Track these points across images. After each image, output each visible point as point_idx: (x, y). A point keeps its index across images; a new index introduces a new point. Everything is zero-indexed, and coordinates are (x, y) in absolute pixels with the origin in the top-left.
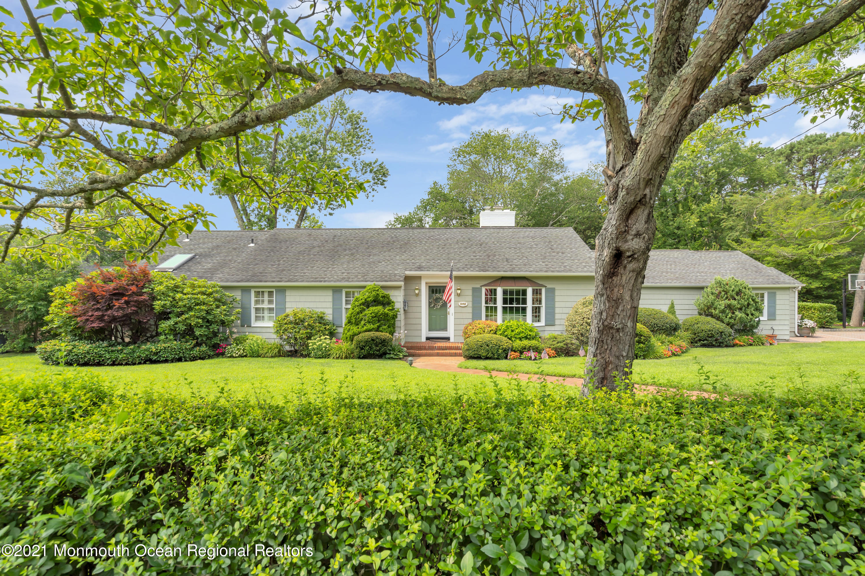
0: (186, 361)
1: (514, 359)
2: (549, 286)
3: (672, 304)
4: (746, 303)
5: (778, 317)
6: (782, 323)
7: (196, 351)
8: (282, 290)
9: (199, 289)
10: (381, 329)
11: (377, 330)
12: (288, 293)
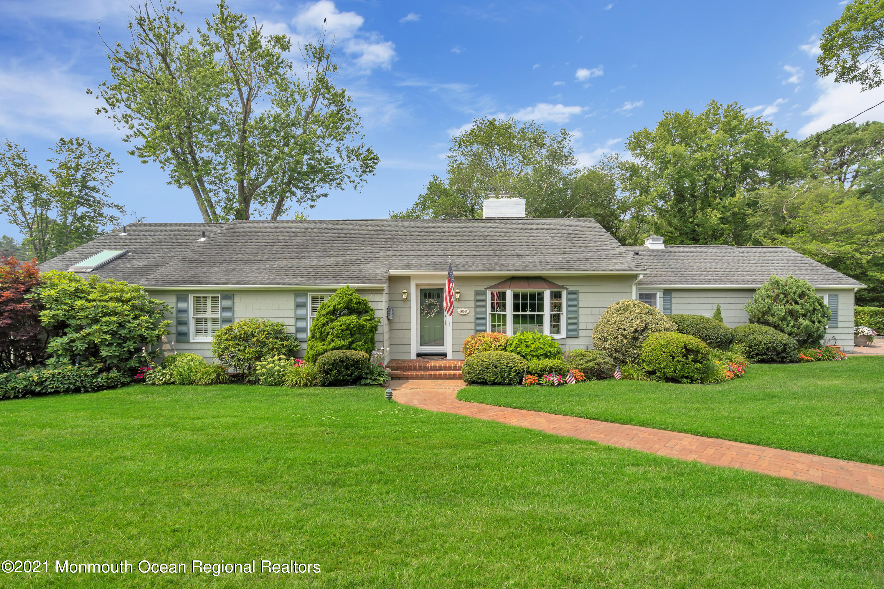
0: (87, 391)
1: (531, 384)
2: (571, 288)
3: (719, 309)
4: (811, 308)
5: (841, 325)
6: (845, 331)
7: (102, 378)
8: (229, 295)
9: (111, 295)
10: (354, 346)
11: (349, 347)
12: (237, 299)
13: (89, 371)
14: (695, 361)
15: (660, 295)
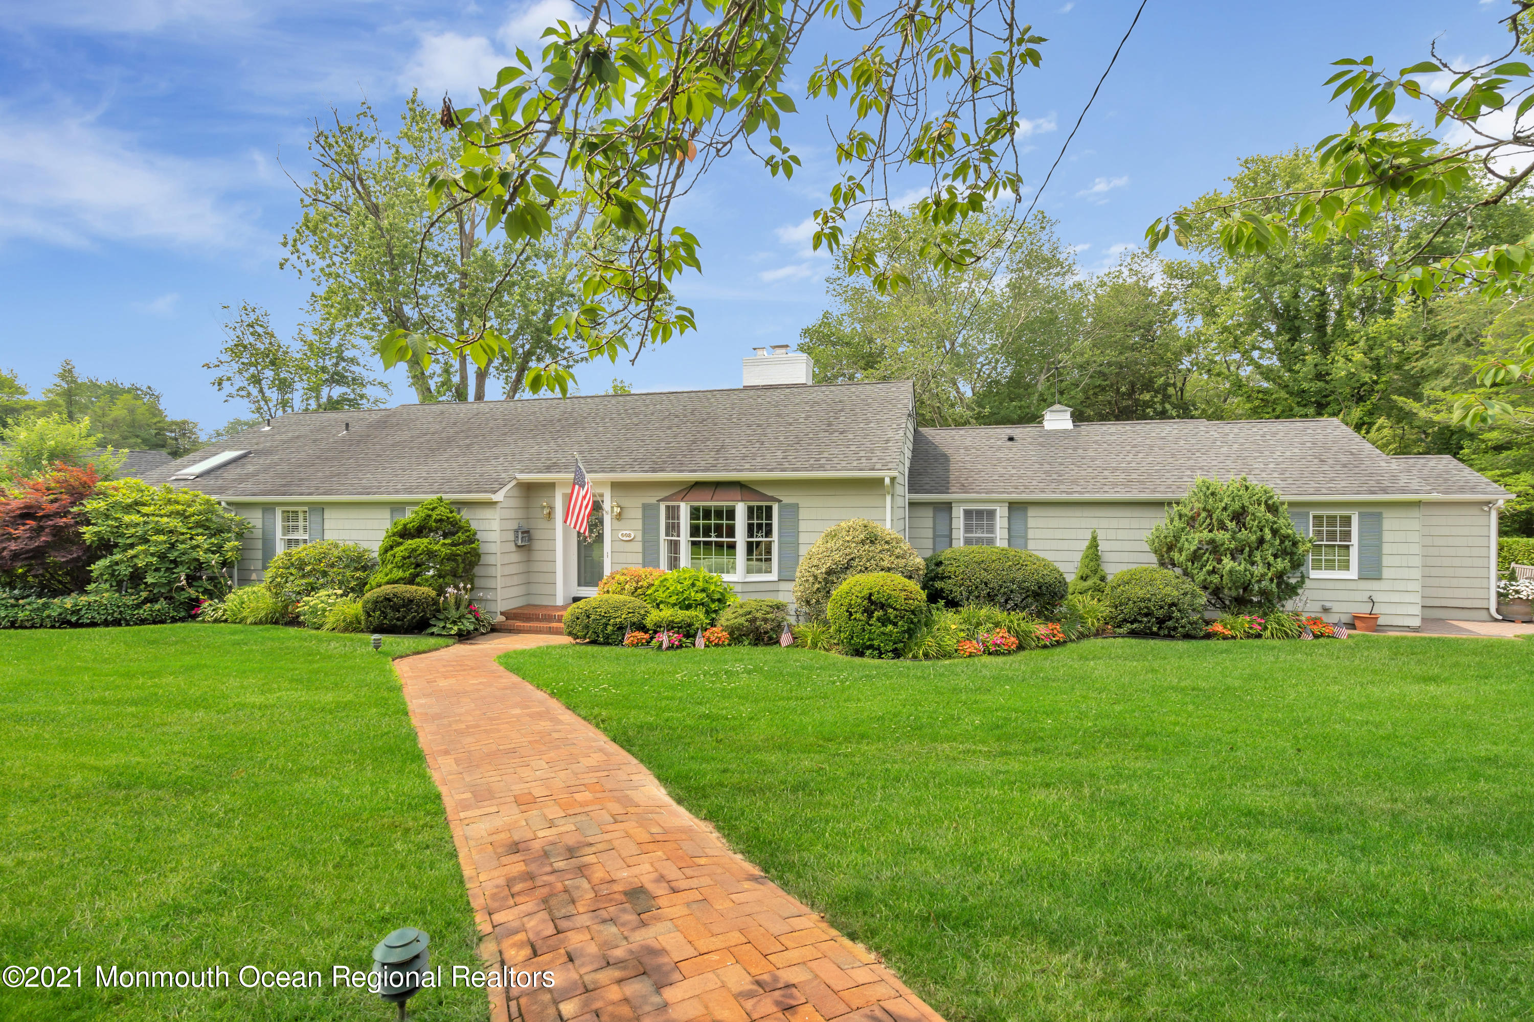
0: (128, 625)
1: (636, 645)
2: (786, 500)
3: (1094, 539)
4: (1253, 538)
5: (1386, 573)
6: (1401, 586)
7: (145, 611)
8: (319, 508)
9: (170, 508)
10: (418, 580)
11: (411, 581)
12: (328, 514)
13: (130, 600)
14: (884, 621)
15: (1002, 512)
